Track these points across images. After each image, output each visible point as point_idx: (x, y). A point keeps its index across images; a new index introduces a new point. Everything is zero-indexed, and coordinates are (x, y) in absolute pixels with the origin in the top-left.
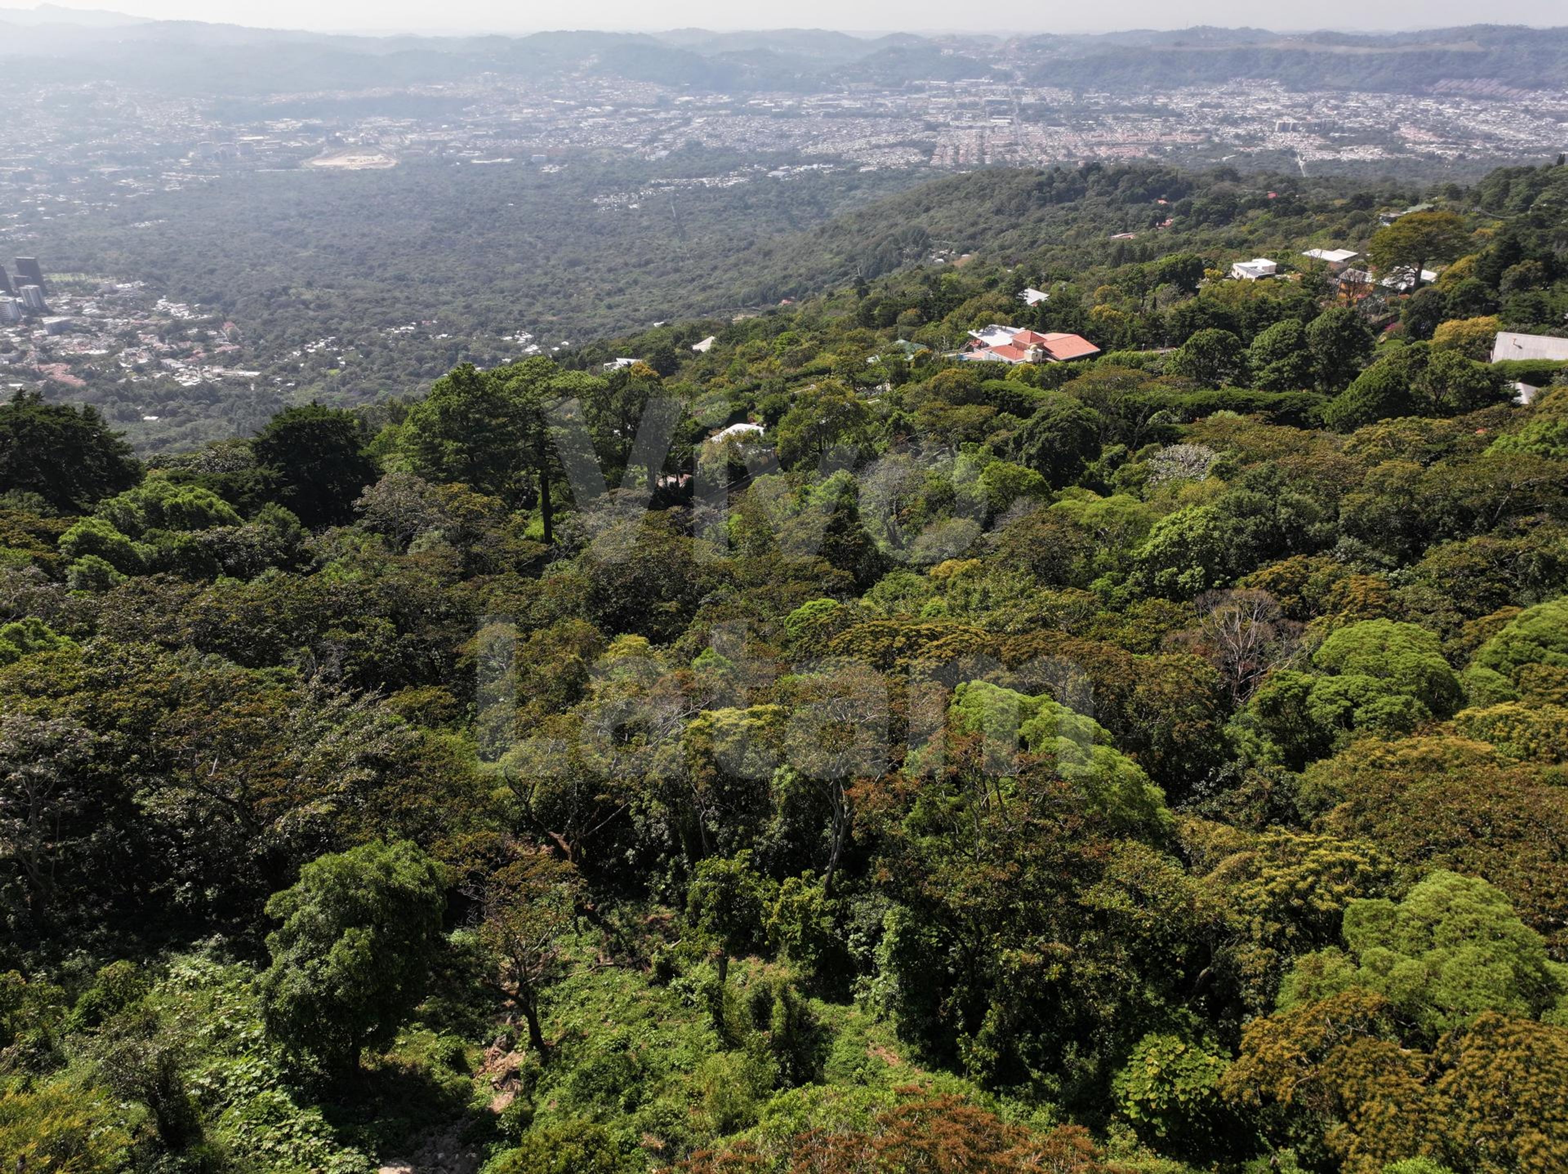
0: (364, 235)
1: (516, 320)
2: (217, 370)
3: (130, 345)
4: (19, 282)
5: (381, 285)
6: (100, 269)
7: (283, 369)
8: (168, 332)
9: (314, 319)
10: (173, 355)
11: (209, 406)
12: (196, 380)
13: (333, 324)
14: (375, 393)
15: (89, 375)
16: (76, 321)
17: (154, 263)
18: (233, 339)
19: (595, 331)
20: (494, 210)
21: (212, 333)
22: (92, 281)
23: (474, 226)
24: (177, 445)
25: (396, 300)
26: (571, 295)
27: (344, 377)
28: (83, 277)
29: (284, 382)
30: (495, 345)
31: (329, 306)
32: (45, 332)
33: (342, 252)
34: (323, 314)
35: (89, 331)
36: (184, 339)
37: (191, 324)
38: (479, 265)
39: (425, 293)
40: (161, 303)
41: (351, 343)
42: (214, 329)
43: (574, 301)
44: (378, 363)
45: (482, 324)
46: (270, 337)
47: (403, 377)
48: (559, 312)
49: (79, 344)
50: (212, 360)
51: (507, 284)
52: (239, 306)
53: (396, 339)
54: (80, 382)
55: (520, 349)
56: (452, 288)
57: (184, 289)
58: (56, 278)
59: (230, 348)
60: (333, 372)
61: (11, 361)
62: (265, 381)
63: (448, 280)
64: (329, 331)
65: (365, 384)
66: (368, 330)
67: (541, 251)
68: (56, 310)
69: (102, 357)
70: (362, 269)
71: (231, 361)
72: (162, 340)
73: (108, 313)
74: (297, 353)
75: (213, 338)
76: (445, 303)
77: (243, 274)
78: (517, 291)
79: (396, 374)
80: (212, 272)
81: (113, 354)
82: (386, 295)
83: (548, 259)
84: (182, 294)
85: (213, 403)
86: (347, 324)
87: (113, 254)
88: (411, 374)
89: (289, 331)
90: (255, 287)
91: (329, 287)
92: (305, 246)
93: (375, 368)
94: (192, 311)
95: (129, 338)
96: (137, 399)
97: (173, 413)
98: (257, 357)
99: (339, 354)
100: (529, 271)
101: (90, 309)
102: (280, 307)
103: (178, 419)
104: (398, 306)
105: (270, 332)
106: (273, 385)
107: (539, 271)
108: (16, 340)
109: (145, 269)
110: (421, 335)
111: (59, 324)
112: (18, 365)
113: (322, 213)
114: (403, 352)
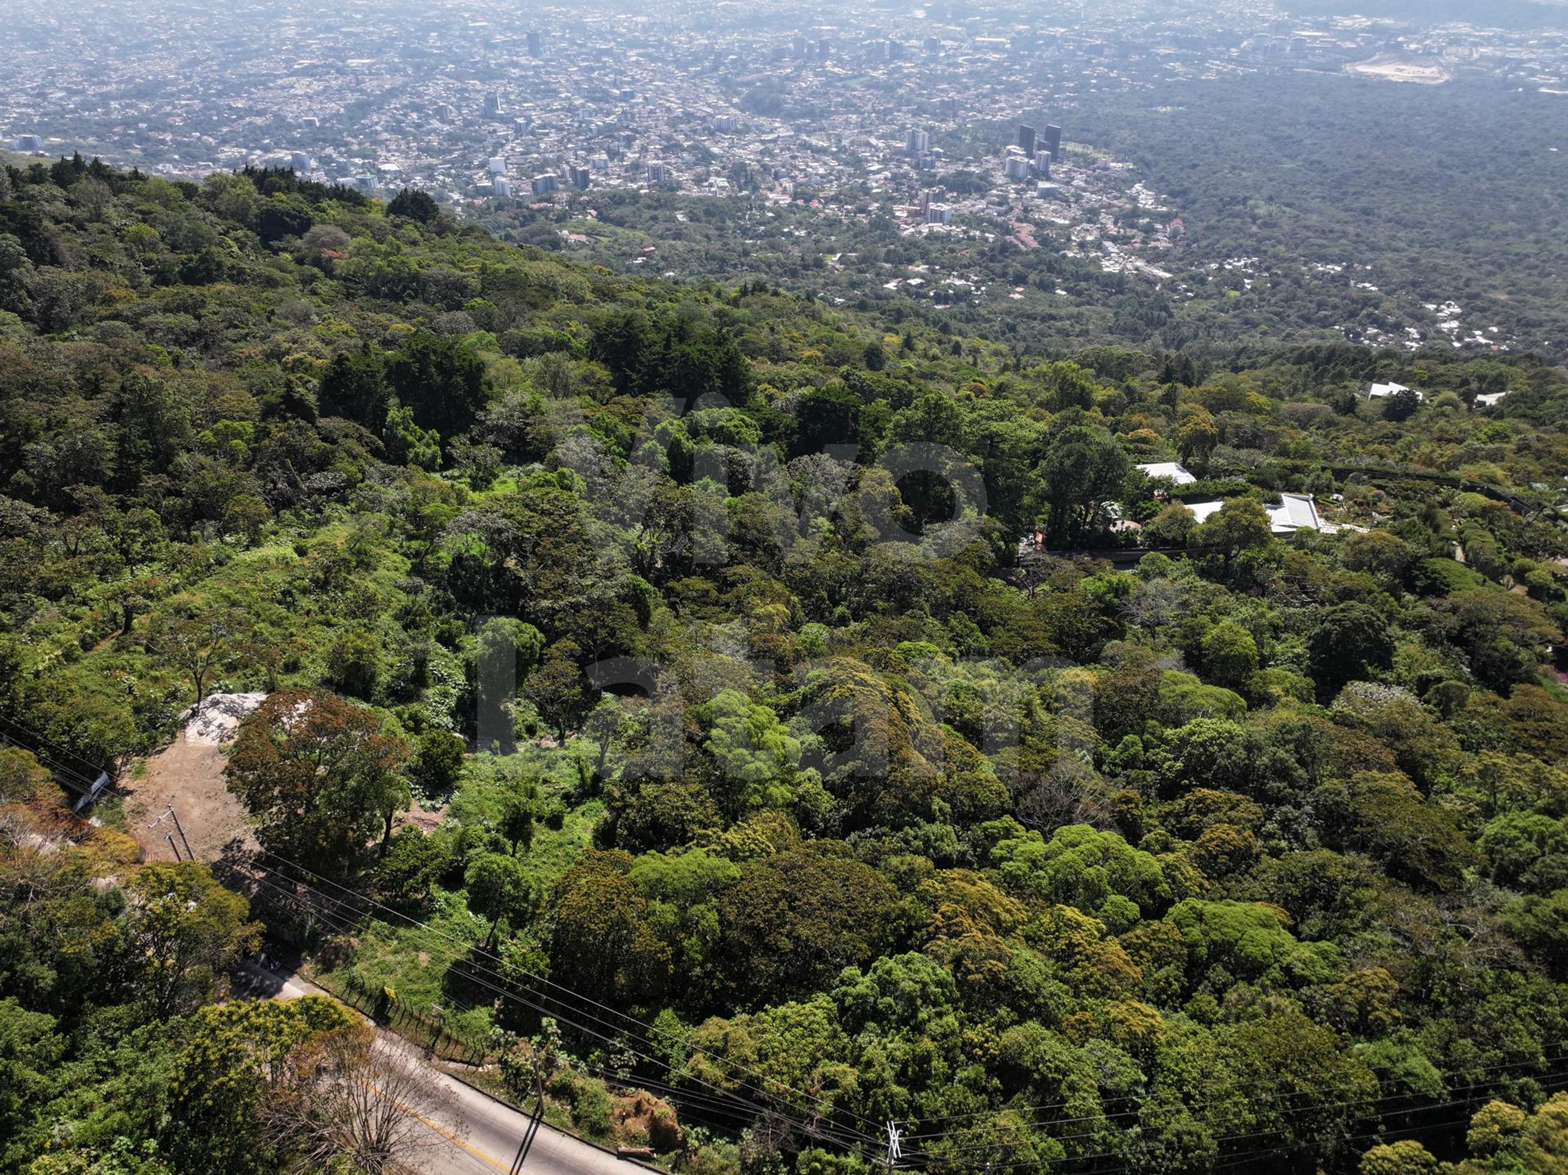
0: (1360, 157)
1: (1457, 289)
2: (1140, 263)
3: (1089, 221)
4: (1041, 147)
5: (1342, 215)
6: (1107, 145)
7: (1192, 278)
8: (1124, 217)
9: (1251, 236)
10: (1114, 239)
11: (1111, 294)
12: (1115, 269)
13: (1266, 246)
14: (1255, 325)
15: (1045, 241)
16: (1063, 189)
17: (1151, 148)
18: (1173, 237)
19: (1541, 325)
20: (1526, 154)
21: (1159, 226)
22: (1095, 155)
23: (1490, 167)
24: (1059, 324)
25: (1345, 234)
26: (1549, 275)
27: (1238, 302)
28: (1090, 150)
29: (1186, 290)
30: (1410, 310)
31: (1274, 225)
32: (1035, 194)
33: (1326, 171)
34: (1266, 232)
35: (1067, 201)
36: (1132, 226)
37: (1146, 213)
38: (1464, 214)
39: (1381, 234)
40: (1138, 186)
41: (1267, 269)
42: (1164, 223)
43: (1544, 282)
44: (1279, 296)
45: (1414, 284)
46: (1204, 243)
47: (1293, 318)
48: (1520, 290)
49: (1054, 211)
50: (1140, 254)
51: (1481, 244)
52: (1197, 206)
53: (1315, 277)
54: (1035, 244)
55: (1435, 321)
56: (1414, 234)
57: (1162, 178)
58: (1071, 147)
59: (1162, 243)
60: (1234, 294)
61: (999, 214)
62: (1171, 286)
63: (1419, 224)
64: (1256, 252)
65: (1253, 314)
66: (1294, 260)
67: (1553, 212)
68: (1054, 176)
69: (1062, 227)
70: (1335, 193)
71: (1155, 257)
72: (1115, 223)
73: (1090, 188)
74: (1214, 266)
75: (1157, 231)
76: (1396, 250)
77: (1219, 175)
78: (1486, 255)
79: (1290, 312)
80: (1194, 166)
81: (1072, 226)
82: (1337, 227)
83: (1555, 223)
84: (1156, 185)
85: (1117, 293)
86: (1281, 248)
87: (1125, 133)
88: (1302, 317)
89: (1223, 242)
90: (1222, 190)
91: (1288, 205)
92: (1292, 158)
93: (1273, 301)
94: (1157, 201)
95: (1091, 215)
96: (1060, 273)
97: (1079, 294)
98: (1181, 259)
99: (1250, 276)
100: (1520, 235)
101: (1079, 181)
102: (1230, 215)
103: (1079, 300)
104: (1343, 241)
105: (1207, 238)
106: (1175, 290)
107: (1531, 237)
108: (1013, 196)
109: (1140, 153)
110: (1341, 280)
111: (1048, 189)
112: (999, 219)
113: (1332, 125)
114: (1310, 293)
